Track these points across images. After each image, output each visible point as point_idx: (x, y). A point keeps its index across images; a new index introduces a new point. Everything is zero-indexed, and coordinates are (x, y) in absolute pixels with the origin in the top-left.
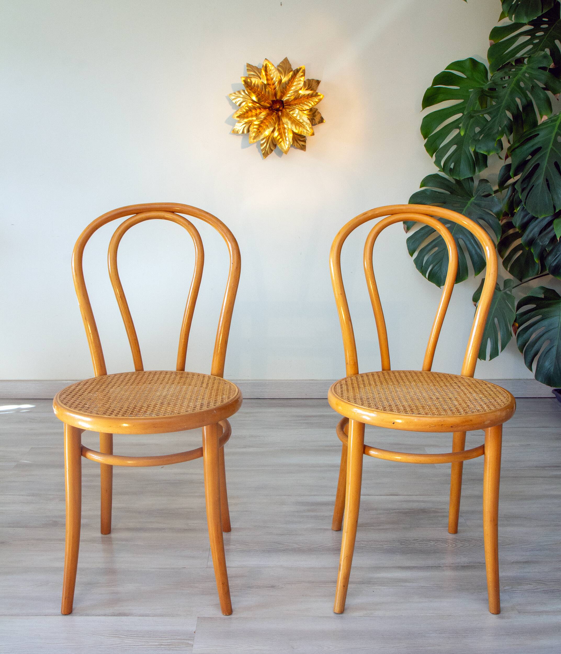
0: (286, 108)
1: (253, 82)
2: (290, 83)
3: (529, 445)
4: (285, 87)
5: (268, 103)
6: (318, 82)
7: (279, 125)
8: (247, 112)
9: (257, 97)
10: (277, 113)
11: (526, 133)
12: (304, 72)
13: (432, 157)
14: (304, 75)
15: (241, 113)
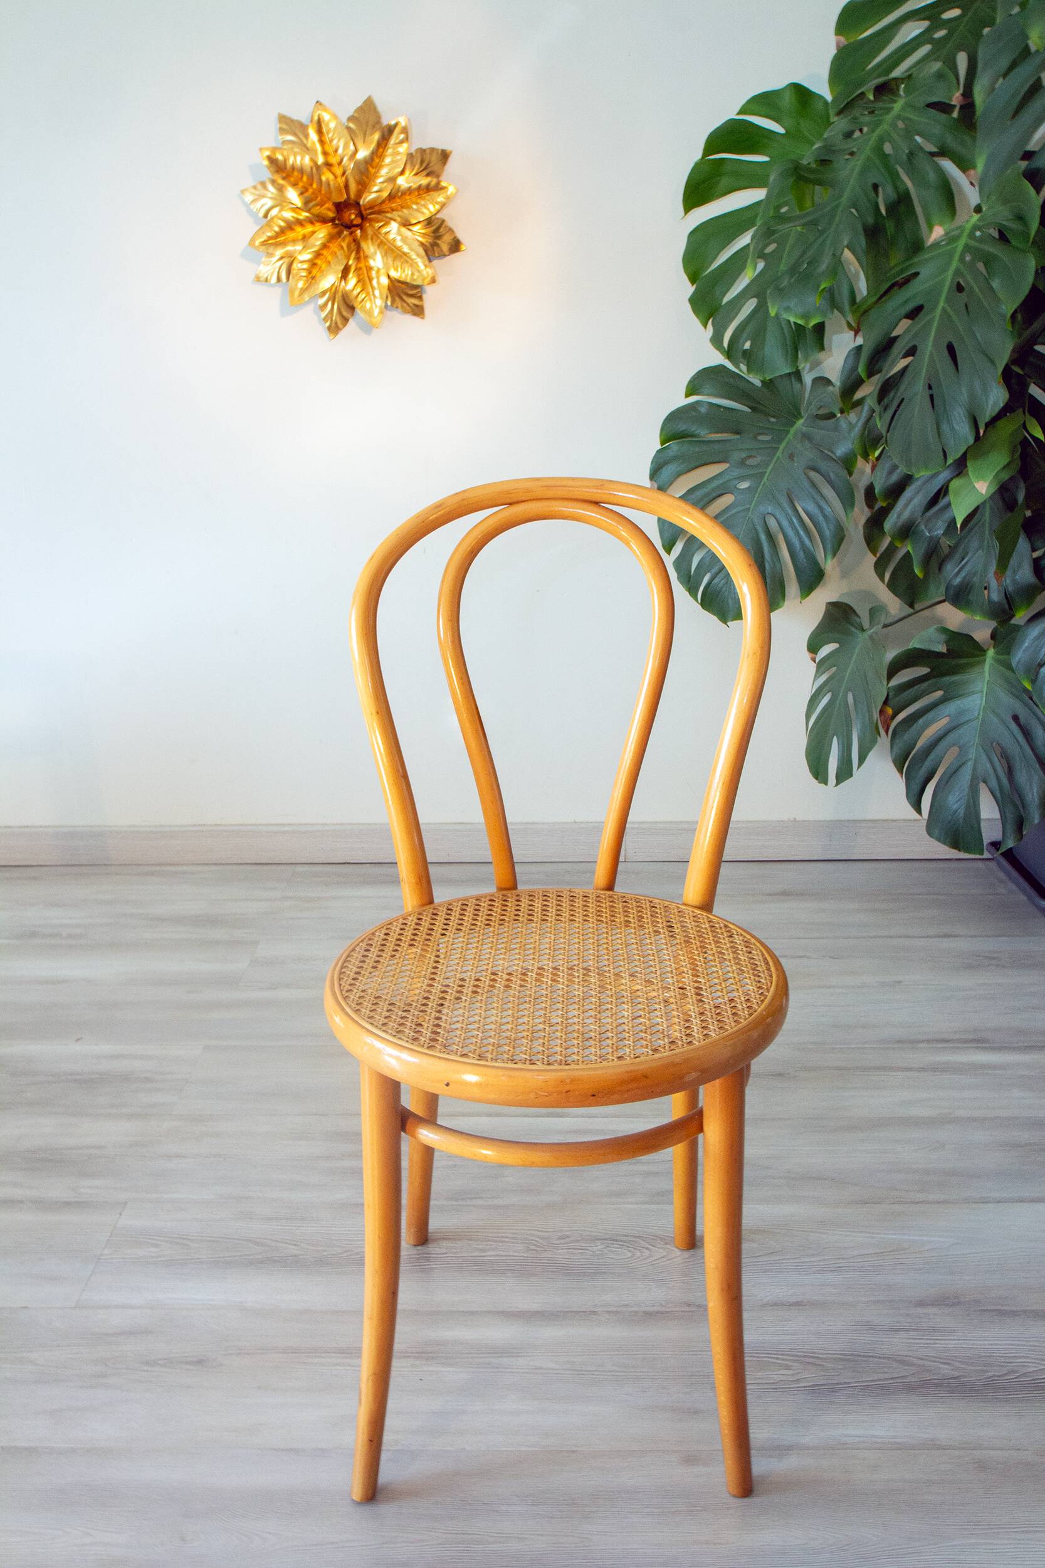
0: (371, 220)
1: (291, 161)
2: (377, 160)
3: (900, 982)
4: (366, 171)
5: (329, 209)
6: (445, 156)
7: (358, 259)
8: (282, 231)
9: (301, 194)
10: (351, 233)
11: (894, 271)
12: (405, 130)
13: (705, 327)
14: (406, 139)
15: (269, 234)
